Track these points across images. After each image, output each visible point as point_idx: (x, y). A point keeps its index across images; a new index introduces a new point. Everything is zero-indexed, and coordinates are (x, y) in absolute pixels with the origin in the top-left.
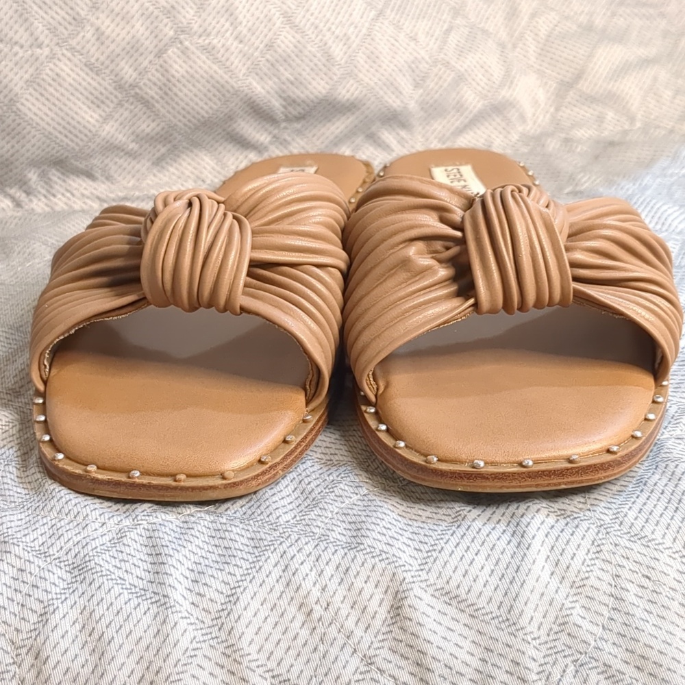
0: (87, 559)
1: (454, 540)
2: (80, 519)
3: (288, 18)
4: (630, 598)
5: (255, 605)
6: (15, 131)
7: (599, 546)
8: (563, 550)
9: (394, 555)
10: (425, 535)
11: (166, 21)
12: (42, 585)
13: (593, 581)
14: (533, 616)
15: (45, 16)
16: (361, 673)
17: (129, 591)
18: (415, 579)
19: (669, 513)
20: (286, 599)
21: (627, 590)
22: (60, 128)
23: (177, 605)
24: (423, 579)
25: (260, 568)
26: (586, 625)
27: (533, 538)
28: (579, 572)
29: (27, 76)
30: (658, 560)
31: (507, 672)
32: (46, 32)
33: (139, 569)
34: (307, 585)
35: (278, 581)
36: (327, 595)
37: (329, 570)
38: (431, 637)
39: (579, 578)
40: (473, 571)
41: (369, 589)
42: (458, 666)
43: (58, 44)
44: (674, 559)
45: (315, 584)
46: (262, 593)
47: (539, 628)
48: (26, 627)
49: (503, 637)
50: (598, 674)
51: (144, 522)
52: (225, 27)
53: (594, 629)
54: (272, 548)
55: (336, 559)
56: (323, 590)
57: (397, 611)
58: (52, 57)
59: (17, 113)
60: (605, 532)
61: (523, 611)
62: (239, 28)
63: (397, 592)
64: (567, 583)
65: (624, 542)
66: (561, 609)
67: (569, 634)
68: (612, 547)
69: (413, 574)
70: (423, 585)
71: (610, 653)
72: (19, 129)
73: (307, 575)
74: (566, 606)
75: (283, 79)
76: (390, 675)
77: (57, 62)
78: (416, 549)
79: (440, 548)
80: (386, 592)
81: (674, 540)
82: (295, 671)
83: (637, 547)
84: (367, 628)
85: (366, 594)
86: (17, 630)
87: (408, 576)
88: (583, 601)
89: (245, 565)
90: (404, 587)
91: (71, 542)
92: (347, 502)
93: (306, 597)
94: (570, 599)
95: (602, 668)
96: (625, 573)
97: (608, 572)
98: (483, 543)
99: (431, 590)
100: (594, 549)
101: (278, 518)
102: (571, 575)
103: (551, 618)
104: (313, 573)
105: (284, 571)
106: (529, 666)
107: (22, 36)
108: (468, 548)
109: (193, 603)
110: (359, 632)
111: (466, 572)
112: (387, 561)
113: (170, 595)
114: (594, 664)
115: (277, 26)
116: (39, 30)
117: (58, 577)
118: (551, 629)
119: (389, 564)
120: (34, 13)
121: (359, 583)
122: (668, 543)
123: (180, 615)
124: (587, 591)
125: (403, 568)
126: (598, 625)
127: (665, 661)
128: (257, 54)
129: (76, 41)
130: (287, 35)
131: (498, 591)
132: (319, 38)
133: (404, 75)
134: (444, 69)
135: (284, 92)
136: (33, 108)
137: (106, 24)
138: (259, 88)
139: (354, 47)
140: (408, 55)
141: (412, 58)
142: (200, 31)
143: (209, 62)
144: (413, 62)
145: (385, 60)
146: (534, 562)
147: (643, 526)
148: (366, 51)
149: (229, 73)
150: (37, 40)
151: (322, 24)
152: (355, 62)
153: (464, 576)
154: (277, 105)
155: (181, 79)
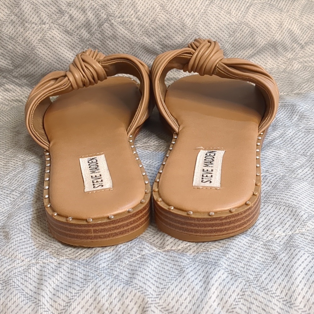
0: (10, 278)
1: (176, 283)
2: (13, 257)
3: (163, 7)
5: (78, 308)
6: (35, 62)
7: (244, 292)
8: (226, 293)
9: (145, 289)
10: (163, 280)
11: (102, 11)
13: (238, 310)
15: (46, 10)
17: (25, 296)
18: (153, 302)
19: (283, 277)
20: (93, 307)
22: (55, 60)
23: (43, 305)
24: (157, 302)
25: (84, 290)
27: (213, 285)
28: (231, 305)
29: (39, 38)
30: (271, 302)
32: (47, 17)
33: (31, 287)
34: (103, 301)
35: (91, 298)
36: (111, 307)
37: (115, 294)
39: (231, 308)
40: (181, 300)
41: (132, 304)
43: (52, 22)
44: (279, 302)
45: (107, 301)
46: (83, 303)
51: (41, 262)
52: (131, 13)
54: (92, 281)
55: (119, 289)
56: (111, 303)
58: (50, 28)
59: (35, 54)
60: (248, 284)
62: (138, 13)
63: (144, 308)
64: (225, 310)
65: (256, 291)
68: (250, 293)
69: (152, 299)
70: (156, 305)
72: (37, 61)
73: (104, 296)
75: (161, 36)
77: (53, 31)
78: (157, 287)
79: (168, 287)
80: (139, 307)
81: (282, 292)
83: (262, 294)
85: (130, 307)
87: (150, 300)
89: (78, 288)
90: (147, 305)
91: (6, 270)
92: (134, 258)
93: (102, 307)
96: (254, 307)
97: (246, 306)
98: (189, 286)
99: (160, 308)
100: (241, 293)
101: (99, 265)
102: (228, 305)
104: (107, 295)
105: (94, 293)
107: (35, 19)
108: (181, 288)
109: (51, 305)
111: (178, 300)
112: (141, 292)
113: (41, 300)
115: (157, 11)
116: (44, 17)
119: (143, 293)
120: (41, 9)
121: (127, 302)
122: (278, 293)
123: (44, 310)
125: (148, 296)
128: (147, 25)
129: (61, 20)
130: (162, 15)
131: (191, 311)
132: (179, 16)
133: (223, 31)
134: (245, 27)
135: (161, 42)
136: (42, 52)
137: (74, 13)
138: (148, 40)
139: (197, 18)
140: (226, 21)
141: (228, 23)
142: (119, 15)
143: (123, 30)
144: (228, 25)
145: (213, 24)
146: (210, 298)
147: (268, 283)
148: (203, 21)
149: (133, 35)
150: (42, 21)
151: (180, 9)
152: (197, 26)
153: (176, 302)
154: (158, 47)
155: (110, 37)
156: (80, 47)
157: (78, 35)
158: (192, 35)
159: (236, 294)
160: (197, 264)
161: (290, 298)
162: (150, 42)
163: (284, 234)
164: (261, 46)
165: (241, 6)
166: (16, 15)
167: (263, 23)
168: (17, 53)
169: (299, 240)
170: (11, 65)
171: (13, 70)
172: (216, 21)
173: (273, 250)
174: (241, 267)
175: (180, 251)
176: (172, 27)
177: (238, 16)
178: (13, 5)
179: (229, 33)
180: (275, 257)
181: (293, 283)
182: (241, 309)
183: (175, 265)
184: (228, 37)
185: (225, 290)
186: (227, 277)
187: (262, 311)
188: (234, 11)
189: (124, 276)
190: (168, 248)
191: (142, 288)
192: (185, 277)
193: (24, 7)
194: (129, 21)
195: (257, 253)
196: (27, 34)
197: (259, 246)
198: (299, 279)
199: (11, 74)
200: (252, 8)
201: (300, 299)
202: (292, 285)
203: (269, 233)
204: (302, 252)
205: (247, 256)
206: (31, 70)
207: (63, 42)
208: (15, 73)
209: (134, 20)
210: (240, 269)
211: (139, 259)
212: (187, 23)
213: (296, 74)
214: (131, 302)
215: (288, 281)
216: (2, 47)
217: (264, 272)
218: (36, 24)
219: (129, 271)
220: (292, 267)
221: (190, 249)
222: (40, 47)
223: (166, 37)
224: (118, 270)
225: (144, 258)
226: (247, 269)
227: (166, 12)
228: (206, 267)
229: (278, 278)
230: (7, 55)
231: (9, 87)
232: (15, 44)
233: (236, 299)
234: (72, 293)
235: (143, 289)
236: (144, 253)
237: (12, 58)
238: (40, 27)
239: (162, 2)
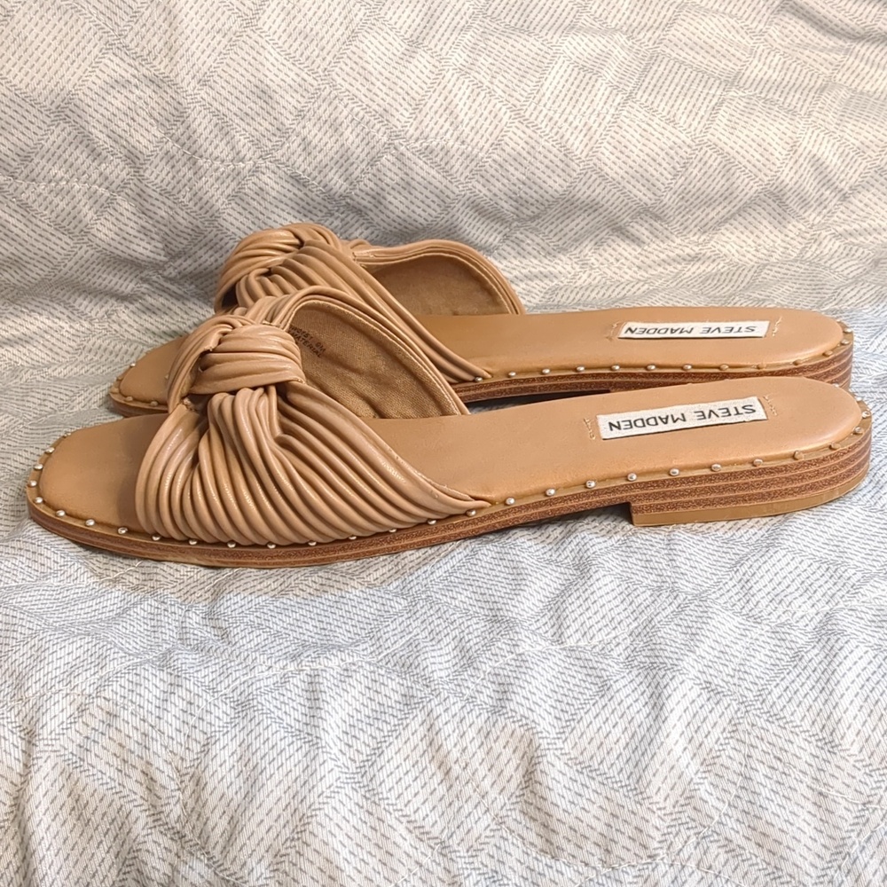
1: (594, 711)
3: (517, 112)
4: (759, 777)
5: (398, 759)
6: (218, 246)
7: (735, 725)
8: (699, 727)
9: (533, 721)
10: (568, 704)
11: (377, 126)
13: (724, 760)
14: (660, 788)
15: (247, 128)
16: (491, 830)
18: (550, 747)
19: (815, 693)
20: (427, 757)
21: (757, 770)
24: (558, 746)
25: (407, 725)
26: (712, 801)
27: (672, 711)
28: (711, 750)
29: (229, 191)
30: (792, 743)
31: (630, 838)
32: (249, 145)
34: (448, 745)
35: (422, 740)
36: (466, 757)
37: (471, 733)
38: (558, 801)
39: (710, 756)
40: (609, 742)
41: (507, 753)
42: (582, 828)
44: (809, 742)
45: (455, 745)
46: (407, 750)
47: (666, 799)
49: (630, 805)
50: (719, 847)
52: (444, 129)
53: (720, 805)
54: (421, 706)
55: (480, 722)
56: (463, 751)
57: (530, 777)
58: (256, 170)
59: (219, 228)
60: (744, 710)
61: (650, 781)
63: (532, 758)
64: (698, 760)
65: (761, 722)
66: (690, 783)
67: (695, 808)
68: (749, 728)
69: (549, 741)
70: (558, 753)
71: (733, 829)
72: (222, 243)
73: (449, 736)
74: (694, 781)
75: (513, 179)
76: (519, 835)
78: (556, 717)
79: (579, 717)
80: (523, 757)
81: (813, 723)
83: (773, 728)
84: (502, 791)
85: (503, 759)
87: (544, 743)
88: (712, 778)
89: (394, 721)
90: (539, 753)
93: (446, 757)
94: (699, 775)
95: (723, 842)
96: (756, 754)
97: (740, 751)
98: (622, 715)
99: (564, 759)
100: (730, 728)
102: (703, 752)
103: (678, 791)
104: (455, 735)
105: (428, 730)
106: (652, 835)
108: (607, 719)
110: (493, 794)
111: (602, 744)
112: (526, 728)
114: (716, 837)
116: (241, 144)
118: (677, 802)
119: (528, 730)
120: (235, 126)
121: (498, 747)
122: (806, 725)
124: (717, 769)
125: (540, 735)
126: (724, 802)
127: (786, 840)
128: (481, 154)
129: (280, 152)
130: (515, 130)
131: (630, 762)
132: (554, 131)
133: (660, 165)
134: (710, 152)
135: (515, 193)
136: (235, 222)
137: (313, 133)
138: (484, 191)
139: (596, 137)
140: (665, 140)
141: (670, 143)
142: (417, 134)
143: (425, 167)
144: (671, 148)
145: (634, 149)
146: (668, 736)
147: (785, 706)
148: (611, 141)
149: (449, 178)
150: (238, 154)
151: (557, 115)
152: (599, 155)
153: (598, 748)
154: (506, 206)
155: (396, 186)
156: (325, 210)
157: (322, 184)
158: (588, 176)
159: (718, 729)
160: (635, 672)
161: (831, 734)
162: (488, 193)
163: (814, 611)
164: (748, 196)
165: (699, 104)
166: (177, 141)
167: (752, 143)
168: (178, 226)
169: (845, 621)
170: (163, 253)
171: (166, 263)
172: (643, 141)
173: (792, 641)
174: (728, 675)
175: (597, 650)
176: (540, 157)
177: (692, 128)
178: (171, 118)
179: (674, 168)
180: (797, 656)
181: (837, 704)
182: (730, 758)
183: (590, 676)
184: (670, 177)
185: (697, 722)
186: (699, 696)
187: (774, 760)
188: (684, 117)
189: (487, 696)
190: (571, 642)
191: (526, 718)
192: (612, 697)
193: (197, 123)
194: (439, 147)
195: (758, 648)
196: (201, 184)
197: (761, 635)
198: (849, 696)
199: (160, 272)
201: (851, 735)
202: (834, 708)
203: (780, 610)
204: (854, 643)
205: (738, 654)
206: (208, 263)
207: (284, 199)
208: (171, 270)
209: (451, 143)
210: (725, 679)
211: (513, 663)
212: (575, 147)
213: (827, 265)
214: (504, 747)
215: (826, 701)
216: (143, 213)
217: (775, 683)
218: (223, 161)
219: (495, 687)
220: (833, 673)
221: (618, 644)
222: (231, 212)
223: (527, 182)
224: (472, 686)
225: (523, 661)
226: (740, 678)
227: (525, 122)
228: (655, 676)
229: (806, 695)
230: (153, 229)
231: (153, 302)
232: (172, 205)
233: (719, 739)
234: (382, 731)
235: (528, 722)
236: (521, 651)
237: (166, 237)
238: (232, 166)
239: (513, 101)
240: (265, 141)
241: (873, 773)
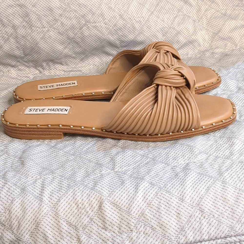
0: (25, 187)
1: (119, 189)
2: (27, 175)
3: (121, 16)
4: (162, 208)
5: (64, 203)
6: (38, 52)
7: (157, 193)
8: (147, 194)
9: (102, 192)
10: (112, 187)
11: (82, 19)
12: (13, 193)
13: (153, 203)
14: (135, 211)
15: (46, 19)
16: (89, 222)
17: (34, 197)
18: (106, 199)
19: (180, 185)
20: (72, 202)
21: (162, 206)
22: (51, 51)
23: (45, 201)
24: (108, 199)
25: (68, 193)
26: (149, 215)
27: (140, 190)
28: (150, 200)
29: (41, 36)
30: (172, 199)
31: (126, 225)
32: (47, 23)
33: (37, 191)
34: (78, 198)
35: (71, 197)
36: (83, 202)
37: (85, 195)
38: (108, 215)
39: (150, 202)
40: (122, 198)
41: (94, 200)
42: (114, 223)
43: (50, 27)
44: (176, 199)
45: (80, 198)
46: (67, 199)
47: (136, 215)
48: (8, 204)
49: (126, 216)
50: (150, 228)
51: (43, 177)
52: (101, 20)
53: (151, 216)
54: (72, 188)
55: (87, 192)
56: (82, 200)
57: (100, 207)
58: (48, 30)
59: (38, 47)
60: (160, 190)
61: (132, 210)
62: (105, 20)
63: (101, 202)
64: (146, 203)
65: (164, 193)
66: (143, 210)
67: (144, 217)
68: (161, 194)
69: (106, 197)
70: (108, 201)
71: (154, 223)
73: (79, 196)
74: (144, 209)
75: (120, 35)
76: (96, 224)
77: (50, 32)
78: (109, 191)
79: (115, 191)
80: (98, 202)
81: (178, 193)
82: (72, 220)
83: (167, 195)
84: (92, 211)
85: (93, 202)
86: (6, 204)
87: (104, 198)
88: (150, 208)
89: (64, 192)
90: (103, 201)
91: (23, 182)
92: (96, 176)
93: (77, 202)
94: (146, 207)
95: (151, 227)
96: (162, 202)
97: (158, 201)
98: (127, 190)
99: (110, 202)
101: (76, 179)
102: (148, 201)
103: (140, 212)
104: (81, 195)
105: (73, 194)
106: (132, 224)
107: (39, 25)
108: (122, 191)
109: (49, 201)
110: (90, 212)
113: (43, 199)
114: (149, 225)
115: (117, 19)
116: (44, 23)
117: (18, 191)
118: (139, 215)
119: (100, 194)
121: (92, 199)
122: (176, 194)
123: (45, 204)
124: (151, 205)
125: (103, 196)
126: (152, 215)
127: (168, 227)
128: (111, 28)
129: (55, 26)
130: (120, 21)
131: (127, 204)
132: (131, 22)
133: (159, 32)
134: (173, 30)
135: (120, 39)
136: (43, 45)
137: (64, 20)
138: (112, 38)
139: (143, 24)
140: (161, 26)
141: (162, 27)
142: (93, 22)
143: (96, 31)
144: (162, 28)
145: (153, 28)
146: (138, 197)
147: (171, 189)
148: (146, 25)
149: (102, 34)
150: (43, 26)
151: (132, 18)
152: (143, 29)
153: (119, 199)
154: (118, 42)
155: (87, 36)
156: (68, 43)
157: (67, 35)
158: (140, 35)
159: (152, 195)
160: (132, 178)
161: (183, 197)
162: (113, 39)
163: (184, 162)
164: (184, 42)
165: (171, 16)
166: (26, 22)
167: (184, 28)
168: (27, 46)
169: (192, 166)
170: (23, 54)
171: (24, 57)
172: (155, 26)
173: (176, 171)
174: (157, 180)
175: (123, 172)
176: (127, 29)
177: (168, 23)
178: (25, 16)
179: (163, 33)
180: (177, 175)
181: (185, 188)
182: (155, 203)
183: (120, 179)
184: (162, 36)
185: (147, 192)
186: (148, 186)
187: (166, 204)
188: (166, 20)
189: (90, 185)
190: (116, 170)
191: (100, 191)
192: (124, 185)
193: (32, 17)
194: (99, 25)
195: (167, 173)
196: (33, 34)
197: (169, 169)
198: (189, 186)
199: (22, 59)
200: (177, 18)
201: (188, 197)
202: (184, 190)
203: (175, 162)
204: (192, 172)
205: (161, 174)
206: (36, 57)
207: (57, 39)
208: (25, 59)
209: (102, 24)
210: (156, 181)
211: (99, 176)
212: (136, 27)
213: (206, 60)
214: (94, 199)
215: (182, 188)
216: (17, 42)
217: (169, 182)
218: (39, 28)
219: (93, 183)
220: (185, 180)
221: (129, 171)
222: (41, 42)
223: (123, 36)
224: (87, 182)
225: (102, 176)
226: (160, 181)
227: (123, 19)
228: (137, 180)
229: (177, 186)
230: (20, 47)
231: (21, 68)
232: (25, 40)
233: (152, 197)
234: (61, 194)
236: (102, 173)
237: (24, 49)
238: (42, 29)
239: (120, 13)
240: (51, 22)
241: (193, 208)
